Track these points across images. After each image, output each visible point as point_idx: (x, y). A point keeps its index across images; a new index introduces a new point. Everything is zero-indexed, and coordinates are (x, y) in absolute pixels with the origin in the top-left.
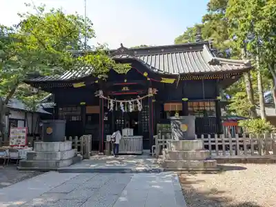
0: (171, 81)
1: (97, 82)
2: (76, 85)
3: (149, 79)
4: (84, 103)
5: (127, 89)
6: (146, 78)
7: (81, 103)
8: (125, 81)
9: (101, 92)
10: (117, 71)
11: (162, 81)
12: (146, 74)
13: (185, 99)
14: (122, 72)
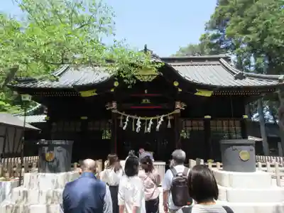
0: (208, 94)
1: (113, 90)
2: (84, 94)
3: (180, 90)
4: (86, 118)
5: (148, 102)
6: (176, 89)
7: (83, 118)
8: (146, 91)
9: (114, 105)
10: (139, 78)
11: (197, 94)
12: (176, 84)
13: (209, 117)
14: (146, 79)
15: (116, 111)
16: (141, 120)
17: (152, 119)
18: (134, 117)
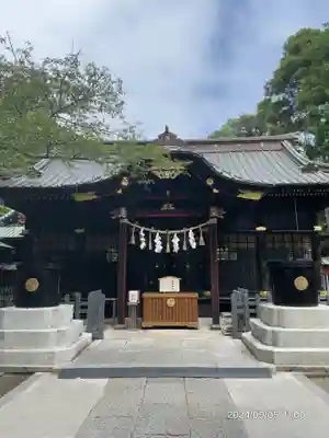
0: (256, 196)
1: (120, 192)
2: (80, 198)
3: (215, 191)
4: (82, 231)
5: (171, 208)
6: (210, 189)
7: (77, 231)
8: (168, 193)
9: (123, 212)
10: (158, 174)
11: (240, 196)
12: (210, 182)
13: (262, 229)
14: (167, 175)
15: (126, 221)
16: (160, 235)
17: (176, 232)
18: (153, 230)
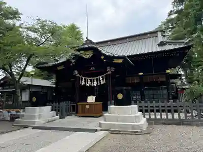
0: (120, 61)
1: (71, 65)
2: (59, 68)
3: (105, 61)
5: (94, 69)
7: (71, 80)
8: (92, 63)
9: (76, 72)
10: (84, 57)
11: (114, 62)
12: (102, 57)
13: (141, 74)
14: (87, 57)
15: (78, 75)
17: (95, 78)
18: (87, 78)
